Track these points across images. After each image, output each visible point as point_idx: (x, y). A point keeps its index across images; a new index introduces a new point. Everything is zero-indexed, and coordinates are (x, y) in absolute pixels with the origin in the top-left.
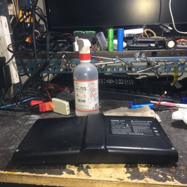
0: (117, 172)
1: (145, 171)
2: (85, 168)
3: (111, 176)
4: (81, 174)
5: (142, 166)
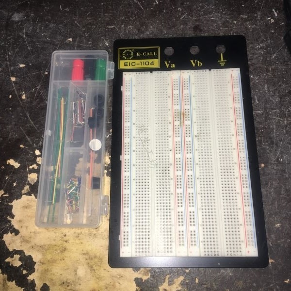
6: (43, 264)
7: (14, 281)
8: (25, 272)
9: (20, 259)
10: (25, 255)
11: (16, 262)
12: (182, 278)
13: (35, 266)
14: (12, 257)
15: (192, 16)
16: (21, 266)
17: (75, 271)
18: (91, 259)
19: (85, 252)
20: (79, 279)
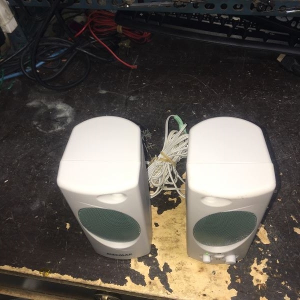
1: (262, 283)
2: (162, 270)
3: (204, 293)
4: (155, 285)
5: (258, 270)
6: (162, 250)
7: (143, 262)
8: (150, 256)
12: (266, 260)
13: (158, 252)
15: (250, 97)
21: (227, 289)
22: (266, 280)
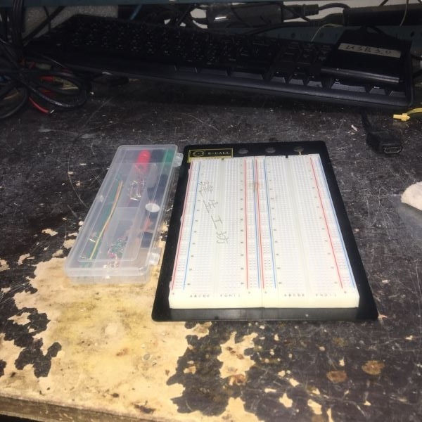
0: (143, 375)
1: (237, 373)
2: (45, 353)
3: (116, 391)
4: (22, 378)
5: (234, 352)
6: (59, 322)
7: (13, 341)
8: (31, 330)
9: (29, 318)
10: (37, 313)
11: (23, 320)
12: (254, 335)
13: (48, 324)
14: (20, 315)
15: (268, 133)
16: (28, 324)
17: (103, 329)
18: (128, 316)
19: (121, 309)
20: (106, 337)
21: (165, 384)
22: (248, 369)
